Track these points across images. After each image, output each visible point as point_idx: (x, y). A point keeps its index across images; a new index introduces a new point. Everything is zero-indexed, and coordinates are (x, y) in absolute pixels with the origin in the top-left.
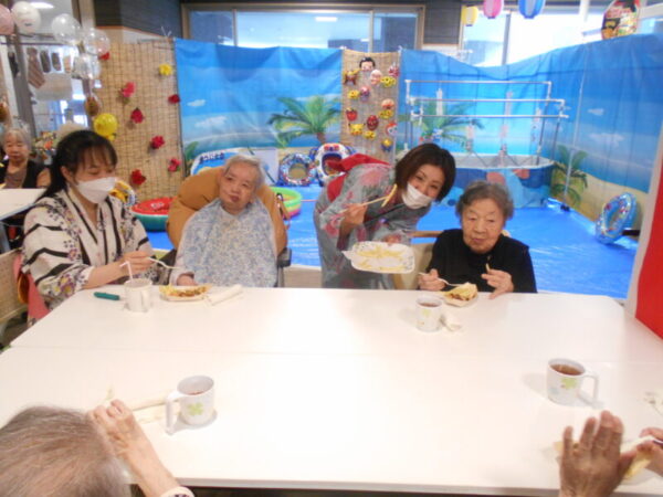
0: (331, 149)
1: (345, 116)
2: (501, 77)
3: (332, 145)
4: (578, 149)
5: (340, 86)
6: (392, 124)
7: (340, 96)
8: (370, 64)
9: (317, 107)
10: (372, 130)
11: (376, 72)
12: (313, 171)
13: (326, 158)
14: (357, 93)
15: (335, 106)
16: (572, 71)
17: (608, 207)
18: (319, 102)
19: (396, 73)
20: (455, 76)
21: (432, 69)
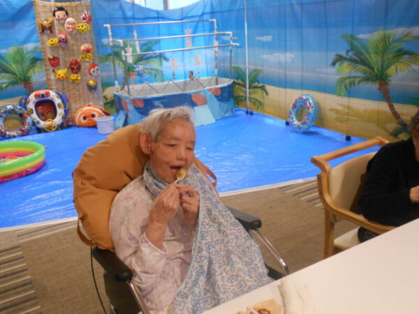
0: (43, 96)
1: (48, 63)
2: (176, 18)
3: (42, 92)
4: (253, 67)
5: (37, 35)
6: (93, 66)
7: (39, 44)
8: (63, 13)
9: (18, 58)
10: (76, 73)
11: (69, 19)
12: (29, 120)
13: (37, 105)
14: (56, 40)
15: (36, 55)
16: (232, 10)
17: (295, 106)
18: (20, 52)
19: (89, 20)
20: (139, 19)
21: (119, 14)
